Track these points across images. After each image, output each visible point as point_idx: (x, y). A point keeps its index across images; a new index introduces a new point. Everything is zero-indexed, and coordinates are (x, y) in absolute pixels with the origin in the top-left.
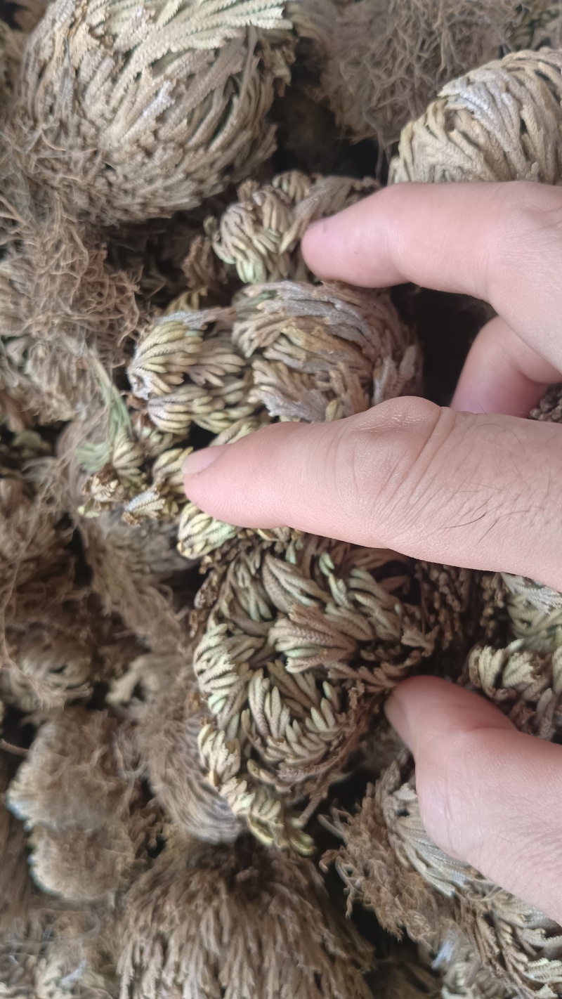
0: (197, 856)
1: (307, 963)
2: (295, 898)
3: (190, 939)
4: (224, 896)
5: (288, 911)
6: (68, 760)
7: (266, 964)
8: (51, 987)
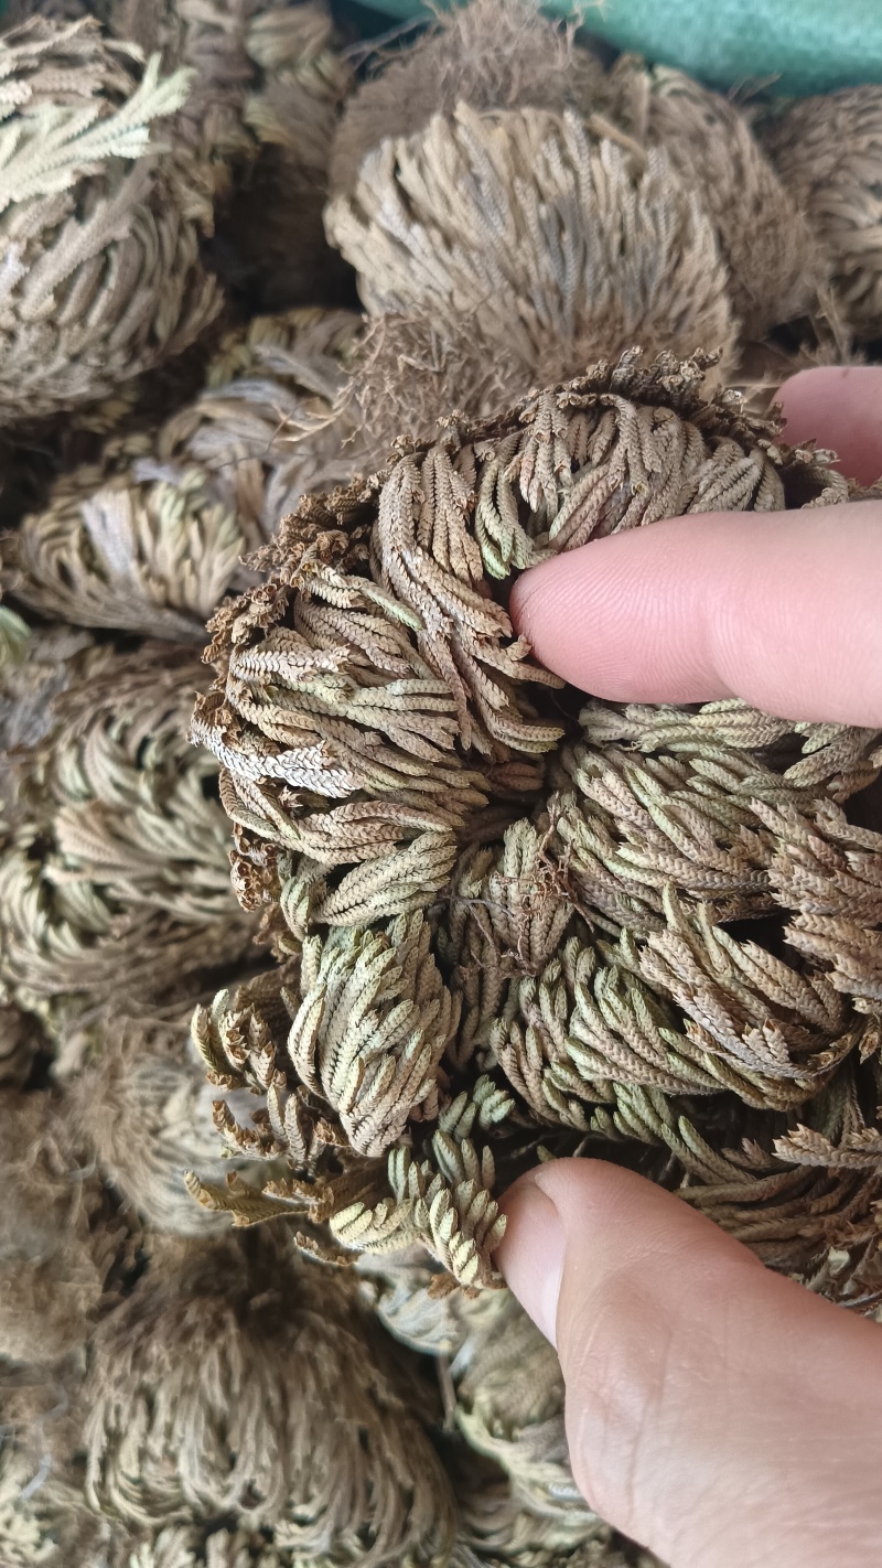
0: (194, 1277)
1: (349, 1415)
2: (332, 1329)
3: (187, 1390)
4: (233, 1330)
7: (293, 1420)
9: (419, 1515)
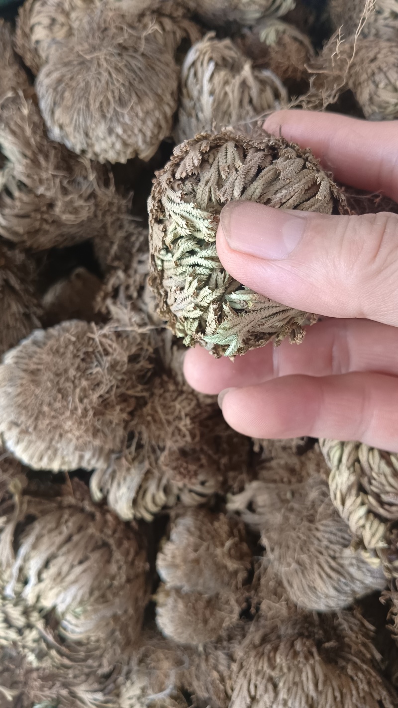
5: (360, 675)
6: (205, 544)
8: (133, 701)
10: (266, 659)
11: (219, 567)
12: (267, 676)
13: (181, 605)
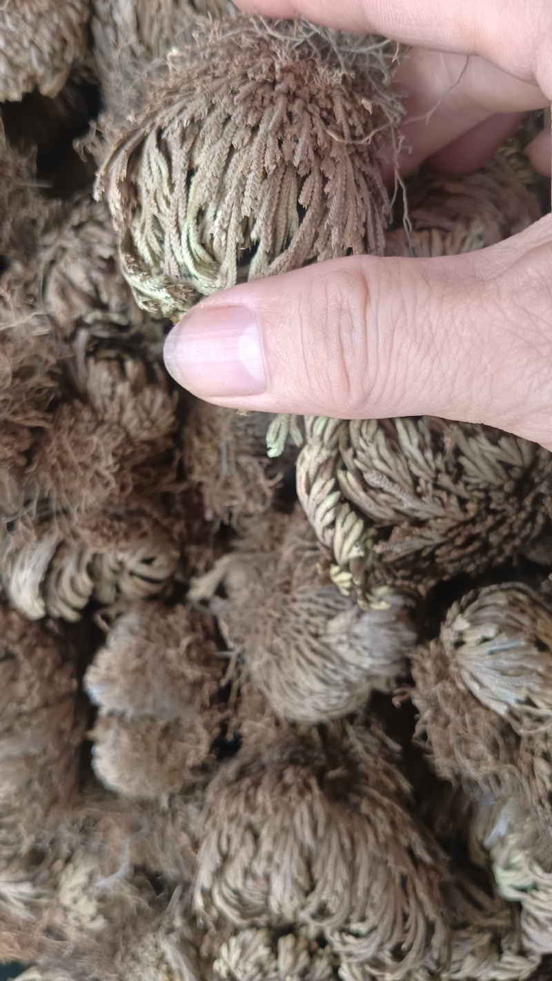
0: (289, 750)
1: (396, 863)
2: (386, 801)
3: (284, 830)
4: (316, 791)
5: (380, 812)
6: (153, 646)
7: (358, 861)
8: (78, 893)
9: (438, 939)
10: (242, 798)
11: (174, 677)
12: (244, 822)
13: (125, 739)
